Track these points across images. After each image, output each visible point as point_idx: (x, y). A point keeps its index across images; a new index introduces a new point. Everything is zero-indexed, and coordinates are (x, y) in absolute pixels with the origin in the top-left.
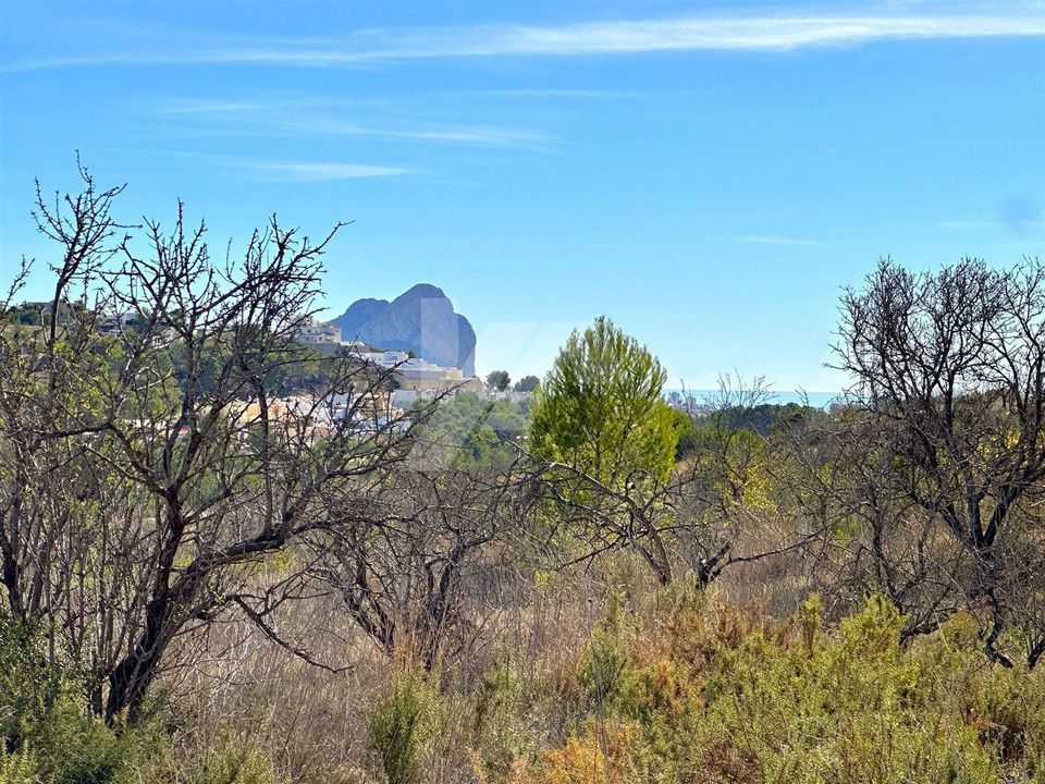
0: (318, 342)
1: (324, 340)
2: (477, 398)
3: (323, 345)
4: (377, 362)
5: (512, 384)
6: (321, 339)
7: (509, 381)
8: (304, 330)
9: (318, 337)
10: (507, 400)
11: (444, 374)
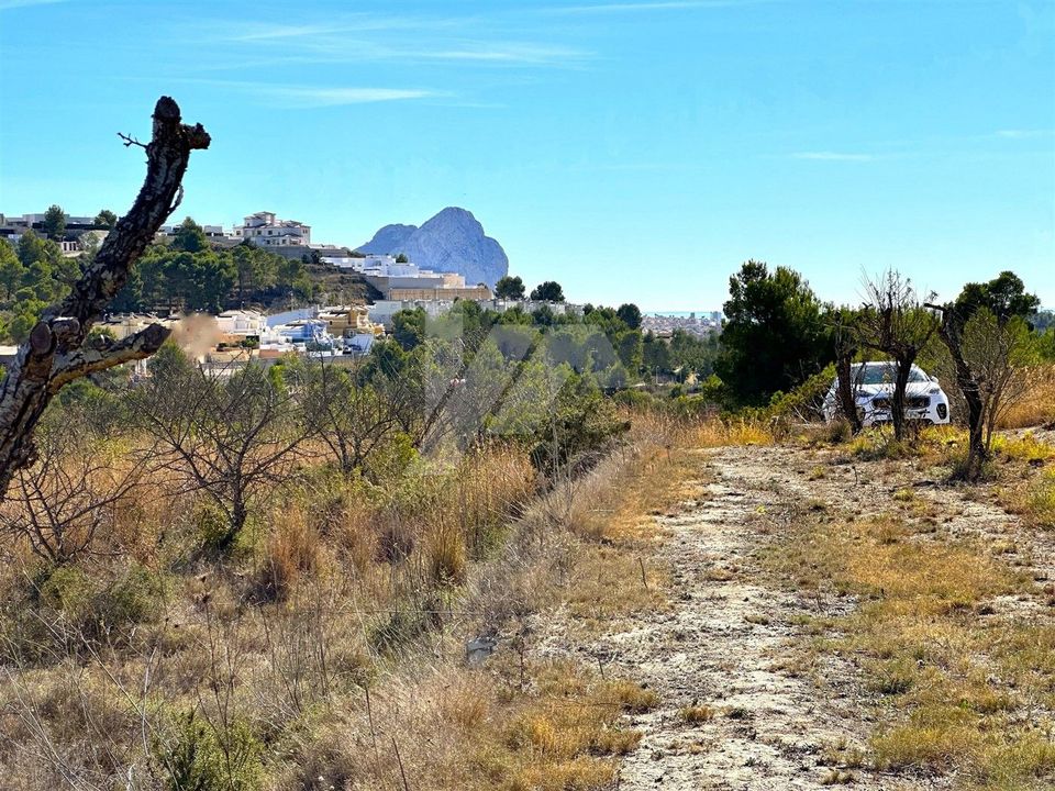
0: (281, 245)
1: (288, 243)
2: (478, 308)
3: (286, 248)
4: (356, 268)
5: (527, 294)
6: (284, 241)
7: (523, 289)
8: (264, 232)
9: (281, 239)
10: (517, 310)
11: (441, 281)
